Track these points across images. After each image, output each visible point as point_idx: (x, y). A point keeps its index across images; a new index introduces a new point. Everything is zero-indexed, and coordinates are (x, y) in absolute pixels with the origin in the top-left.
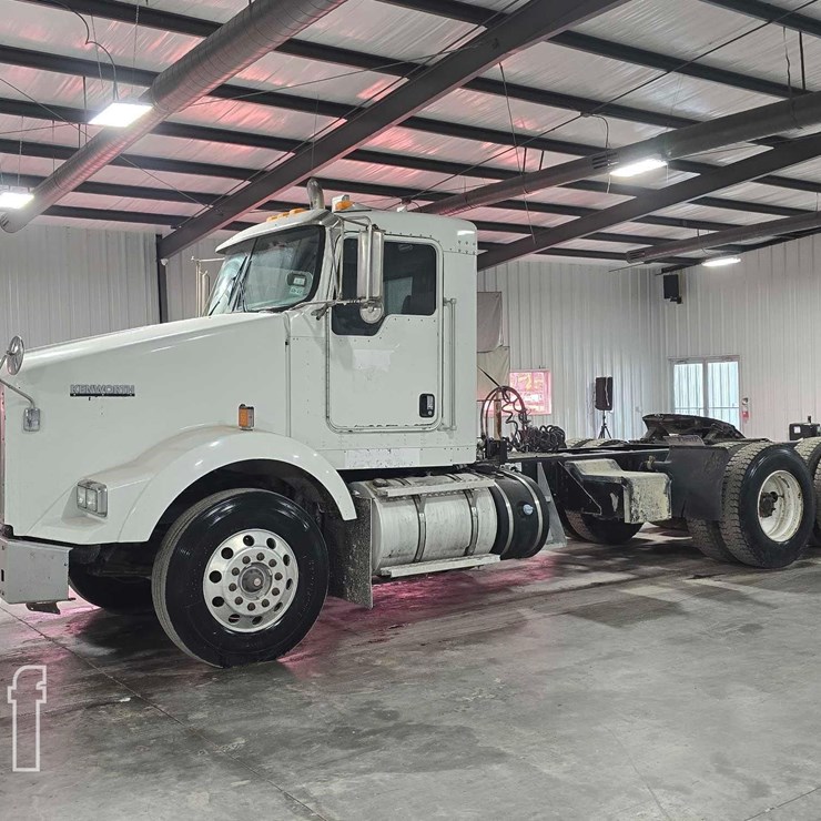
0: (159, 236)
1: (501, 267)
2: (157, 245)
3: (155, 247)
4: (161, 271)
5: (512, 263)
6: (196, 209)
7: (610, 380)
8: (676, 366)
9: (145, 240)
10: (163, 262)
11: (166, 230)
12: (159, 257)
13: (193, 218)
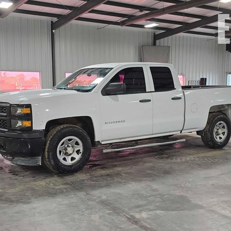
0: (52, 22)
1: (170, 37)
2: (51, 25)
3: (50, 25)
4: (53, 35)
5: (174, 36)
6: (67, 12)
7: (206, 79)
8: (228, 75)
9: (47, 23)
10: (54, 31)
11: (55, 19)
12: (52, 29)
13: (65, 15)
